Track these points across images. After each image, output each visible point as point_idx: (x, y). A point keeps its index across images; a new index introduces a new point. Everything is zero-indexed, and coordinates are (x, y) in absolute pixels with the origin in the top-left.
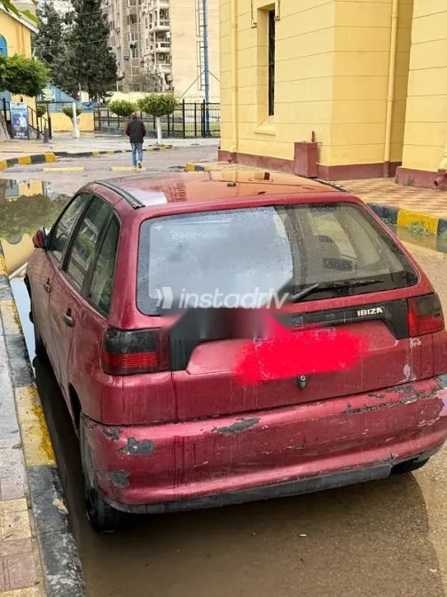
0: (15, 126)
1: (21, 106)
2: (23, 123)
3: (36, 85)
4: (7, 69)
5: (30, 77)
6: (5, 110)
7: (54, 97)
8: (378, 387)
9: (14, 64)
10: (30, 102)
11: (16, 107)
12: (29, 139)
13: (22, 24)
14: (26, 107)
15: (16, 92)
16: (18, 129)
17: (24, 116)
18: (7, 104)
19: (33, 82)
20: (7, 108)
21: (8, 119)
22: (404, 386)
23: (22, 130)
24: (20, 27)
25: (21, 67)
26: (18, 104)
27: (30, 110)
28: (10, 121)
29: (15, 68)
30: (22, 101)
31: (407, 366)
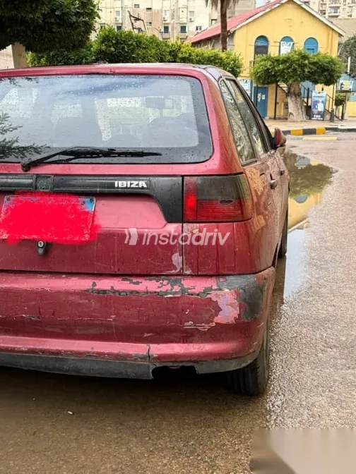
0: (314, 110)
1: (321, 95)
2: (320, 107)
3: (332, 76)
4: (310, 63)
5: (328, 70)
6: (308, 98)
7: (351, 87)
8: (138, 272)
9: (316, 60)
10: (329, 91)
11: (318, 95)
12: (323, 120)
13: (333, 29)
14: (325, 95)
15: (316, 82)
16: (316, 113)
17: (322, 102)
18: (310, 92)
19: (329, 74)
20: (310, 95)
21: (309, 104)
22: (172, 278)
23: (319, 113)
24: (331, 32)
25: (321, 62)
26: (319, 93)
27: (328, 98)
28: (310, 107)
29: (317, 63)
30: (323, 90)
31: (177, 254)
